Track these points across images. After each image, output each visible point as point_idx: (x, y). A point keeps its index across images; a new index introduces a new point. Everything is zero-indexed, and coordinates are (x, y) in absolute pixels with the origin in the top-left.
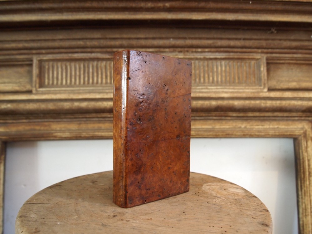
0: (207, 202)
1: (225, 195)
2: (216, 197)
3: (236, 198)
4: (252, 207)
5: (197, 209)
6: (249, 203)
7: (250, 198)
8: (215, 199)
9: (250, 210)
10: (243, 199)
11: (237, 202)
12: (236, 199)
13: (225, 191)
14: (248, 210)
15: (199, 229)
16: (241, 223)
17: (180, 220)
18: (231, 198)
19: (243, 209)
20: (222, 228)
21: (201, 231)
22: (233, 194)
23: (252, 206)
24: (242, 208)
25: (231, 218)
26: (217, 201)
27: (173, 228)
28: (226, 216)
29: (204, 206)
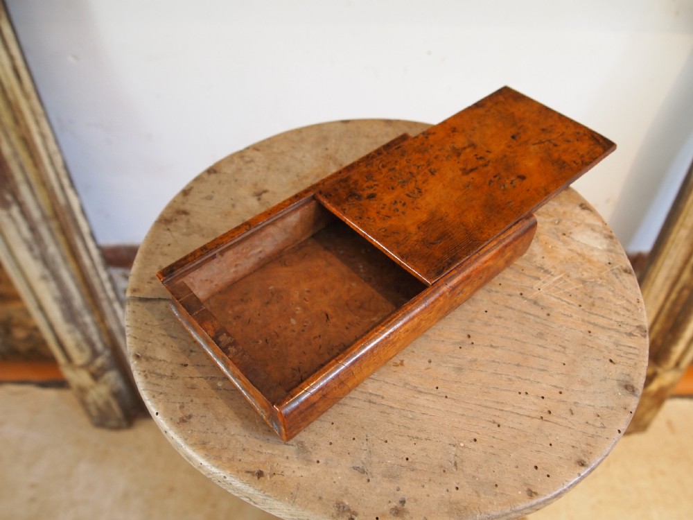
0: (518, 293)
1: (561, 262)
2: (541, 268)
3: (586, 275)
4: (614, 317)
5: (497, 321)
6: (612, 298)
7: (616, 274)
8: (538, 279)
9: (609, 329)
10: (600, 282)
11: (586, 294)
12: (584, 282)
13: (565, 242)
14: (603, 328)
15: (498, 403)
16: (583, 382)
17: (459, 369)
18: (574, 275)
19: (595, 325)
20: (543, 398)
21: (502, 410)
22: (579, 255)
23: (616, 312)
24: (593, 319)
25: (564, 360)
26: (542, 288)
27: (446, 397)
28: (556, 351)
29: (511, 308)
